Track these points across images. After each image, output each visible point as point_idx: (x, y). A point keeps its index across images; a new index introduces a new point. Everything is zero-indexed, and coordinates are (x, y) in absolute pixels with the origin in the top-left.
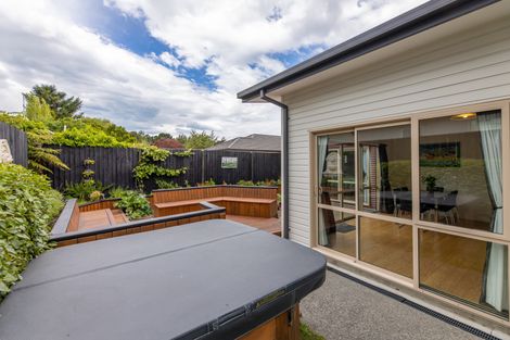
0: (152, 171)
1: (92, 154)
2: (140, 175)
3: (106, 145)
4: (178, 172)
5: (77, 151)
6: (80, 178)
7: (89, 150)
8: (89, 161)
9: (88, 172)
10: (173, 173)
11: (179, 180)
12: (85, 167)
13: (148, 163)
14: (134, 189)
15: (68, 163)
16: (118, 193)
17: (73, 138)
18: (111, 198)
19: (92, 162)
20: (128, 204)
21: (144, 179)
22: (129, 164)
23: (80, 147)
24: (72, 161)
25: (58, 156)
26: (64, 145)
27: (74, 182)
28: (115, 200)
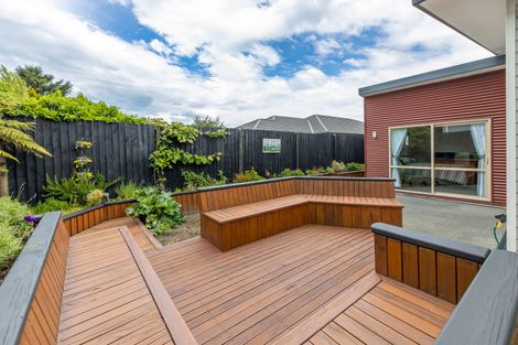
0: (177, 157)
1: (87, 133)
2: (161, 163)
3: (108, 120)
4: (210, 158)
5: (63, 127)
6: (70, 170)
7: (84, 126)
8: (82, 143)
9: (82, 160)
10: (204, 160)
11: (211, 170)
12: (78, 152)
13: (170, 146)
14: (153, 184)
15: (49, 146)
16: (129, 191)
17: (55, 107)
18: (120, 199)
19: (89, 144)
20: (148, 209)
21: (166, 169)
22: (142, 148)
23: (68, 122)
24: (55, 144)
25: (32, 134)
26: (42, 118)
27: (61, 176)
28: (128, 203)
